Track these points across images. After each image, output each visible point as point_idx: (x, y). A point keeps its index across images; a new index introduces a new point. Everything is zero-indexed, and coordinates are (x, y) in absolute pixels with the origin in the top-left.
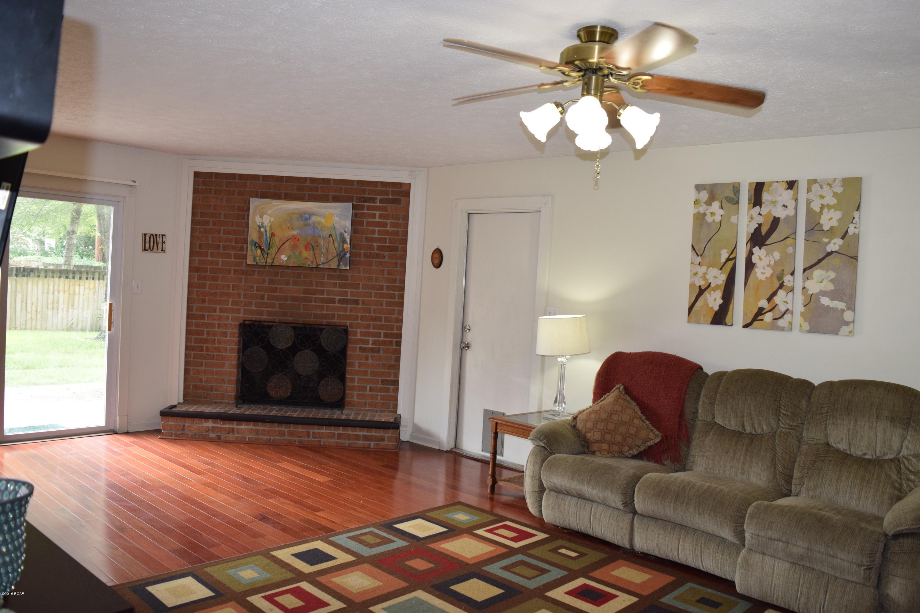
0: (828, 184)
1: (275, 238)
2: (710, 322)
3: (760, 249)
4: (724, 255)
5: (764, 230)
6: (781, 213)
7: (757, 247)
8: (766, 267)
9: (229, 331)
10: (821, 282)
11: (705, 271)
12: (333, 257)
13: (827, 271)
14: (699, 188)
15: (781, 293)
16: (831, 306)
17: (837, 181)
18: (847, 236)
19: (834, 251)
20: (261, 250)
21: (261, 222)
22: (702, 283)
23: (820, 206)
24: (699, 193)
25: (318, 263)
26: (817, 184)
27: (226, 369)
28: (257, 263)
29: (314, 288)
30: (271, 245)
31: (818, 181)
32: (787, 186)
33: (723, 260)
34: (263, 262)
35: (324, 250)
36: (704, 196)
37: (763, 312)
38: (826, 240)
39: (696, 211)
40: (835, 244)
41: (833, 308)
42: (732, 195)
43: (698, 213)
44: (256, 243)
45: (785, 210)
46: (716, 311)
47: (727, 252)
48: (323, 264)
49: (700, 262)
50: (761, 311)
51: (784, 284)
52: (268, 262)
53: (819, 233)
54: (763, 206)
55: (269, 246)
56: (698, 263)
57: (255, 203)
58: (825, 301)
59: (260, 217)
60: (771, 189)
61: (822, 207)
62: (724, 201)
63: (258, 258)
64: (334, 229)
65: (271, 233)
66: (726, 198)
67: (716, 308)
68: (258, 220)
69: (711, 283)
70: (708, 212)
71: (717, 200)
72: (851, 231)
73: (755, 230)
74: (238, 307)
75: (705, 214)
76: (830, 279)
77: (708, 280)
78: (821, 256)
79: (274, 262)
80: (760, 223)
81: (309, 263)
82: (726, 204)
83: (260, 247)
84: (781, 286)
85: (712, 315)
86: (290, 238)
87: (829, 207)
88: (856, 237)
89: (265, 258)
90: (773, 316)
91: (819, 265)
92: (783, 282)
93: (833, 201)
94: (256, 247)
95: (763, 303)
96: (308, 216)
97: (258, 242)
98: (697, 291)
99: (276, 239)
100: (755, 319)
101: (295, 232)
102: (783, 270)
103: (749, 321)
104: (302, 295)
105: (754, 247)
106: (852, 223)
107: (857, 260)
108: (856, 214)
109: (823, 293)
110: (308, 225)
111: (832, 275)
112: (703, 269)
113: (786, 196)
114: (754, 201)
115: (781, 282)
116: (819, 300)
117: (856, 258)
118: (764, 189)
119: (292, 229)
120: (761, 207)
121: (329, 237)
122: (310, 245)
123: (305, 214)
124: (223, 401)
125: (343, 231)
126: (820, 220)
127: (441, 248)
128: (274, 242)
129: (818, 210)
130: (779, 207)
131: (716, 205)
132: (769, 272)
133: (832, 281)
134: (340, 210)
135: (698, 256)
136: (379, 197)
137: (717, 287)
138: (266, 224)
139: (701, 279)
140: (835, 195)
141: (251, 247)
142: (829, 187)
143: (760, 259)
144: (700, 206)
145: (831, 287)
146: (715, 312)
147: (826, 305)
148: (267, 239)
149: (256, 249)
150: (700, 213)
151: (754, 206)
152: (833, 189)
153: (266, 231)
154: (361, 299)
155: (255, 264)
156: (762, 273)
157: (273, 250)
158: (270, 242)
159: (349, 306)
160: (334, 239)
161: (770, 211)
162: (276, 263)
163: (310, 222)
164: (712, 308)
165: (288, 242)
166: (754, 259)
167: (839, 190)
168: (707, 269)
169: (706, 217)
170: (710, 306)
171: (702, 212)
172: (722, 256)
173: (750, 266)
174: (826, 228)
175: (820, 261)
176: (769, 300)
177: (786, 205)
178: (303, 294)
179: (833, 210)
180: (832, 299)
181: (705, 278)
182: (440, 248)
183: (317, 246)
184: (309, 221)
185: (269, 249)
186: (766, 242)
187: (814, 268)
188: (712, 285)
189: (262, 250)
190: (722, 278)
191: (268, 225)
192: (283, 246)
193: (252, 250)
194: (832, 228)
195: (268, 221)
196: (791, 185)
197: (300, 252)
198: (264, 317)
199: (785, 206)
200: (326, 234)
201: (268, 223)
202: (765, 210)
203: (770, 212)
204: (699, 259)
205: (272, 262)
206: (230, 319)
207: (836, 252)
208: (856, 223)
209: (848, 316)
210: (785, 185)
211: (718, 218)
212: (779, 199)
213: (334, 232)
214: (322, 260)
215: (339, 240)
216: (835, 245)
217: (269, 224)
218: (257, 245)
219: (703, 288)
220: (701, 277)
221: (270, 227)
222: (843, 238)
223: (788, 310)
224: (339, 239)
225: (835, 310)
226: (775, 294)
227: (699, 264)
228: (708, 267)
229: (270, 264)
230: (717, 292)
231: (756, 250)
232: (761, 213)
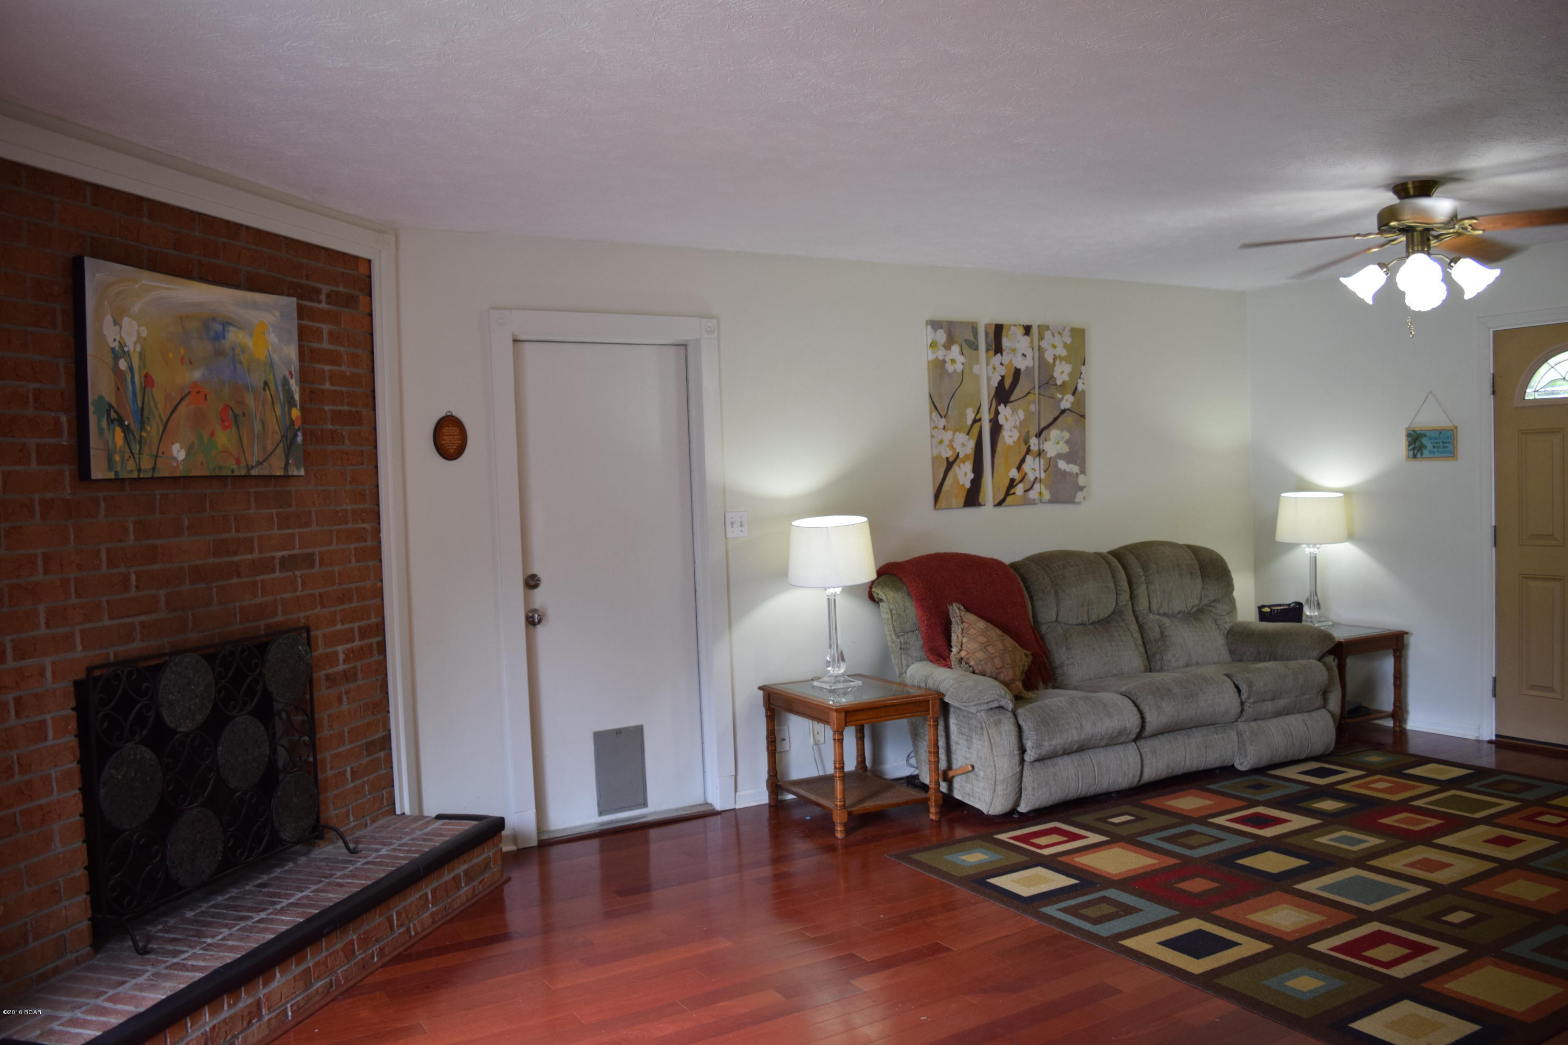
0: (1059, 333)
1: (155, 390)
2: (962, 504)
3: (1005, 406)
4: (970, 416)
5: (1007, 384)
6: (1022, 364)
7: (1002, 405)
8: (1012, 429)
9: (48, 717)
10: (1058, 443)
11: (951, 437)
12: (275, 445)
13: (1062, 431)
14: (935, 325)
15: (1029, 458)
16: (1068, 470)
17: (1066, 330)
18: (1077, 393)
19: (1066, 408)
20: (124, 432)
21: (118, 338)
22: (949, 454)
23: (1053, 357)
24: (935, 332)
25: (250, 463)
26: (1049, 331)
27: (58, 847)
28: (116, 473)
29: (233, 534)
30: (146, 414)
31: (1051, 327)
32: (1024, 332)
33: (969, 422)
34: (129, 469)
35: (257, 427)
36: (941, 336)
37: (1015, 483)
38: (1060, 396)
39: (935, 356)
40: (1067, 400)
41: (1069, 473)
42: (972, 338)
43: (937, 359)
44: (111, 406)
45: (1025, 360)
46: (968, 489)
47: (973, 412)
48: (259, 463)
49: (944, 426)
50: (1012, 484)
51: (1031, 448)
52: (143, 467)
53: (1053, 387)
54: (1004, 353)
55: (142, 415)
56: (942, 427)
57: (99, 276)
58: (1062, 465)
59: (115, 323)
60: (1009, 333)
61: (1055, 358)
62: (964, 345)
63: (117, 458)
64: (271, 365)
65: (143, 376)
66: (966, 341)
67: (968, 485)
68: (110, 333)
69: (958, 453)
70: (948, 359)
71: (956, 343)
72: (1080, 387)
73: (999, 383)
74: (67, 629)
75: (944, 362)
76: (1064, 440)
77: (955, 449)
78: (1056, 413)
79: (158, 466)
80: (1002, 375)
81: (231, 464)
82: (967, 350)
83: (120, 421)
84: (1028, 451)
85: (964, 494)
86: (187, 391)
87: (1061, 359)
88: (1083, 392)
89: (137, 456)
90: (1024, 488)
91: (1055, 424)
92: (1030, 446)
93: (1063, 352)
94: (111, 421)
95: (1014, 473)
96: (221, 327)
97: (114, 404)
98: (945, 464)
99: (158, 393)
100: (1007, 494)
101: (197, 375)
102: (1028, 432)
103: (1002, 497)
104: (211, 560)
105: (1000, 405)
106: (1080, 378)
107: (1085, 418)
108: (1083, 369)
109: (1060, 456)
110: (220, 353)
111: (1067, 435)
112: (948, 435)
113: (1023, 343)
114: (995, 348)
115: (1027, 446)
116: (1056, 464)
117: (1083, 416)
118: (1004, 333)
119: (191, 363)
120: (1002, 355)
121: (264, 389)
122: (231, 413)
123: (214, 319)
124: (59, 962)
125: (287, 373)
126: (1053, 373)
127: (457, 413)
128: (152, 405)
129: (1051, 361)
130: (1020, 357)
131: (955, 349)
132: (1016, 434)
133: (1067, 442)
134: (277, 314)
135: (941, 417)
136: (326, 289)
137: (967, 457)
138: (130, 346)
139: (948, 449)
140: (1065, 345)
141: (99, 422)
142: (1060, 336)
143: (1007, 420)
144: (938, 350)
145: (1065, 449)
146: (966, 490)
147: (1063, 469)
148: (134, 394)
149: (112, 426)
150: (939, 360)
151: (996, 353)
152: (1063, 338)
153: (131, 368)
154: (317, 550)
155: (112, 475)
156: (1010, 436)
157: (153, 430)
158: (143, 404)
159: (298, 573)
160: (273, 394)
161: (1011, 360)
162: (163, 472)
163: (226, 344)
164: (963, 485)
165: (184, 403)
166: (1001, 419)
167: (1068, 340)
168: (954, 435)
169: (946, 365)
170: (961, 483)
171: (941, 358)
172: (968, 417)
173: (996, 428)
174: (1059, 382)
175: (1056, 419)
176: (1019, 468)
177: (1026, 353)
178: (215, 555)
179: (1064, 362)
180: (1068, 463)
181: (952, 446)
182: (455, 414)
183: (244, 414)
184: (223, 341)
185: (142, 428)
186: (1009, 398)
187: (1051, 427)
188: (961, 456)
189: (126, 430)
190: (971, 444)
191: (135, 350)
192: (174, 415)
193: (101, 430)
194: (1064, 382)
195: (134, 338)
196: (1027, 330)
197: (212, 434)
198: (136, 646)
199: (1024, 355)
200: (256, 379)
201: (135, 344)
202: (1006, 358)
203: (1011, 363)
204: (942, 422)
205: (154, 469)
206: (49, 674)
207: (1068, 409)
208: (1083, 379)
209: (1082, 480)
210: (1022, 330)
211: (959, 367)
212: (1018, 346)
213: (271, 376)
214: (255, 455)
215: (282, 398)
216: (1067, 402)
217: (138, 348)
218: (113, 415)
219: (951, 460)
220: (948, 446)
221: (140, 354)
222: (1073, 394)
223: (1036, 478)
224: (281, 394)
225: (1070, 474)
226: (1023, 461)
227: (944, 428)
228: (955, 432)
229: (149, 475)
230: (966, 463)
231: (1001, 408)
232: (1003, 362)
